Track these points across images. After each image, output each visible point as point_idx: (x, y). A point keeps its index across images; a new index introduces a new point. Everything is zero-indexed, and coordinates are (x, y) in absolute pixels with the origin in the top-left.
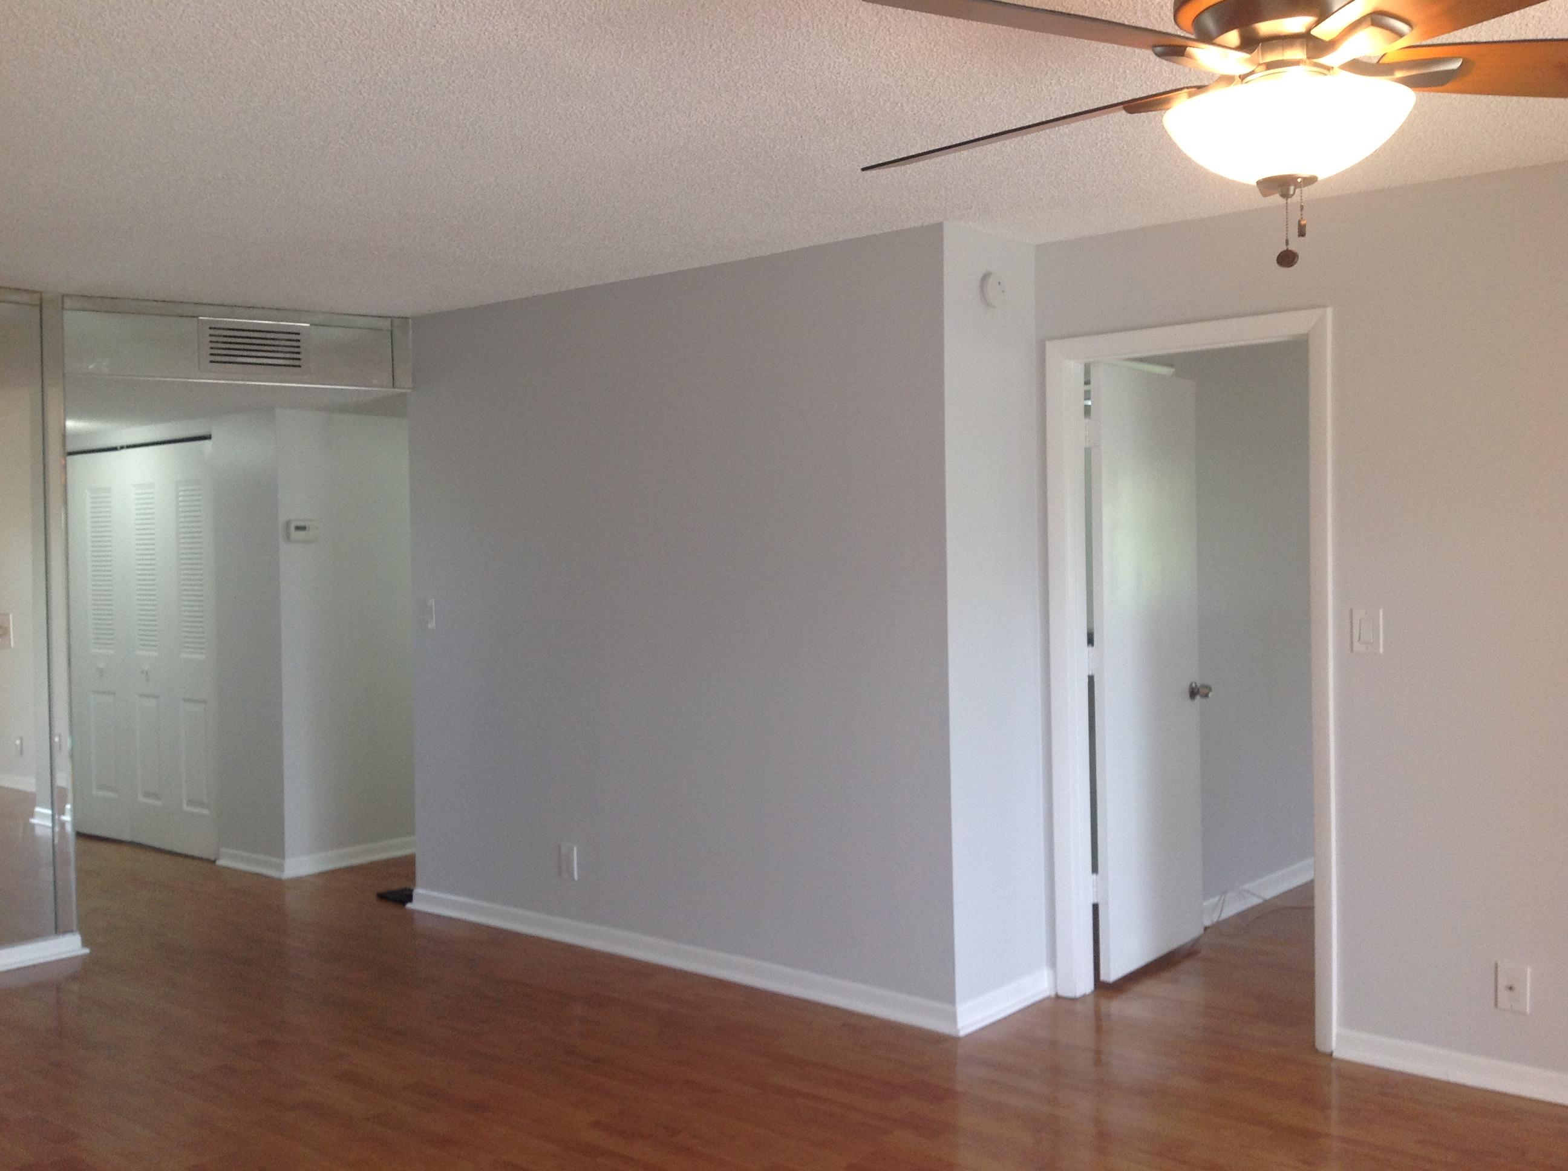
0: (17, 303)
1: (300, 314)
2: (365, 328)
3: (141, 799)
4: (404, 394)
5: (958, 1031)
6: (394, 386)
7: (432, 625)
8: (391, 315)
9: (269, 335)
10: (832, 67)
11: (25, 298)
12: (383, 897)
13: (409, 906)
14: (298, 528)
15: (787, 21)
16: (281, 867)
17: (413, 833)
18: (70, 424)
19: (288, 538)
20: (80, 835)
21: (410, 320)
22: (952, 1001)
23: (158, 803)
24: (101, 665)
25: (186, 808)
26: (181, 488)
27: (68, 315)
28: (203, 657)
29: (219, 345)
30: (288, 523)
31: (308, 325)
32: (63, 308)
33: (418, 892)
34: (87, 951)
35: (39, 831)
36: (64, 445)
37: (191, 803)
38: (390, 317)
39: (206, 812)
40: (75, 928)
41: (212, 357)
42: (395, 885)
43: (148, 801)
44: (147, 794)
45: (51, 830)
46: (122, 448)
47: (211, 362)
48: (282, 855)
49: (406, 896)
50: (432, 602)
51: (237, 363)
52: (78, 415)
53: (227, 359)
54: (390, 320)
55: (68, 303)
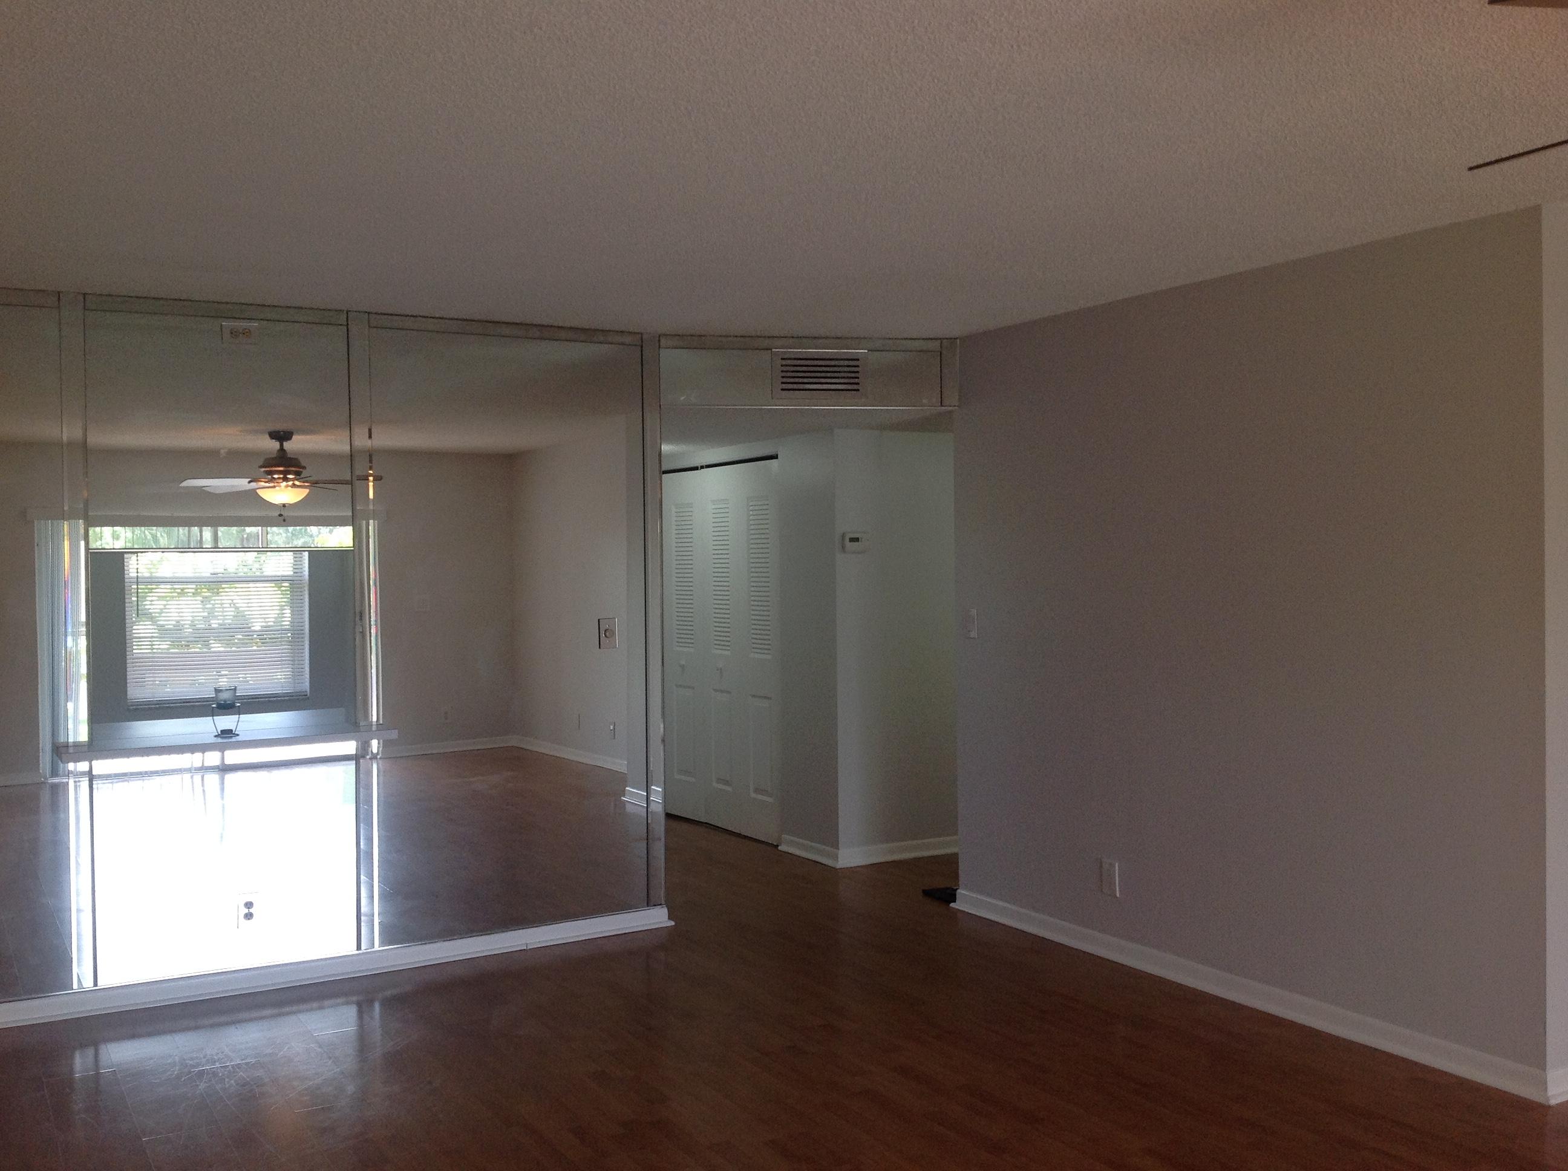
0: (623, 344)
1: (858, 341)
2: (916, 351)
3: (715, 784)
4: (950, 412)
5: (1548, 1099)
6: (942, 405)
7: (973, 634)
8: (941, 337)
9: (833, 363)
10: (1423, 58)
11: (628, 339)
12: (928, 893)
13: (952, 905)
14: (852, 540)
15: (1376, 19)
16: (836, 857)
17: (956, 833)
18: (666, 448)
19: (843, 547)
20: (669, 816)
21: (958, 340)
22: (1542, 1066)
23: (729, 789)
24: (683, 662)
25: (753, 795)
26: (751, 504)
27: (664, 353)
28: (769, 657)
29: (789, 374)
30: (843, 536)
31: (866, 351)
32: (659, 347)
33: (961, 892)
34: (673, 923)
35: (629, 809)
36: (660, 466)
37: (757, 791)
38: (940, 339)
39: (770, 800)
40: (663, 902)
41: (783, 385)
42: (940, 883)
43: (720, 786)
44: (719, 780)
45: (645, 810)
46: (702, 467)
47: (782, 390)
48: (836, 845)
49: (950, 896)
50: (974, 612)
51: (806, 390)
52: (670, 441)
53: (795, 386)
54: (939, 341)
55: (663, 341)
